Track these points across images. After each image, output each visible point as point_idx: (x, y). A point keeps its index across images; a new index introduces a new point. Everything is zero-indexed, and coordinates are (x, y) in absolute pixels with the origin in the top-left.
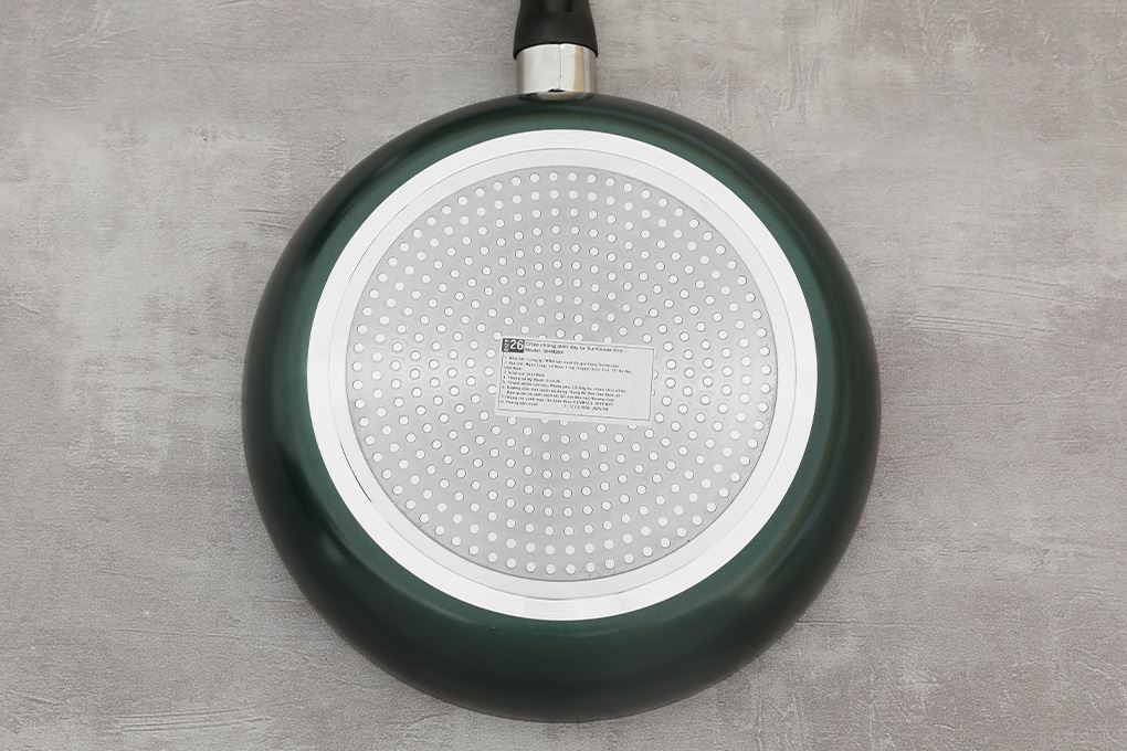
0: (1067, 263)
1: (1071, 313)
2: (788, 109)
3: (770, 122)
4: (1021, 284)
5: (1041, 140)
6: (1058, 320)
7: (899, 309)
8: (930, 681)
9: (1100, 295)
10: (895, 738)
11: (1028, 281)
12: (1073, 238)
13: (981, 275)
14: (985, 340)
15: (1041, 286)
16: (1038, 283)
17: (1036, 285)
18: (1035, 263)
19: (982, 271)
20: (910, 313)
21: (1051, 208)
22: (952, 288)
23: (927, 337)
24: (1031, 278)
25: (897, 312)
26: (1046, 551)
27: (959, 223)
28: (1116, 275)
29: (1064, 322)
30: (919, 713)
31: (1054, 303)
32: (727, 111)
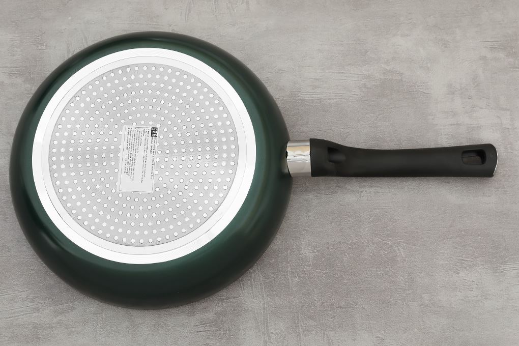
0: (367, 64)
1: (369, 86)
2: (242, 4)
3: (234, 10)
4: (347, 75)
5: (353, 9)
6: (364, 90)
7: (294, 90)
8: (314, 252)
9: (382, 77)
10: (299, 277)
11: (350, 73)
12: (369, 53)
13: (329, 72)
14: (332, 101)
15: (356, 75)
16: (355, 74)
17: (354, 75)
18: (353, 65)
19: (330, 71)
20: (300, 92)
21: (359, 40)
22: (317, 79)
23: (307, 102)
24: (352, 72)
25: (293, 92)
26: (362, 192)
27: (319, 50)
28: (388, 68)
29: (366, 90)
30: (309, 266)
31: (362, 83)
32: (214, 7)
